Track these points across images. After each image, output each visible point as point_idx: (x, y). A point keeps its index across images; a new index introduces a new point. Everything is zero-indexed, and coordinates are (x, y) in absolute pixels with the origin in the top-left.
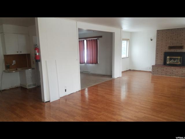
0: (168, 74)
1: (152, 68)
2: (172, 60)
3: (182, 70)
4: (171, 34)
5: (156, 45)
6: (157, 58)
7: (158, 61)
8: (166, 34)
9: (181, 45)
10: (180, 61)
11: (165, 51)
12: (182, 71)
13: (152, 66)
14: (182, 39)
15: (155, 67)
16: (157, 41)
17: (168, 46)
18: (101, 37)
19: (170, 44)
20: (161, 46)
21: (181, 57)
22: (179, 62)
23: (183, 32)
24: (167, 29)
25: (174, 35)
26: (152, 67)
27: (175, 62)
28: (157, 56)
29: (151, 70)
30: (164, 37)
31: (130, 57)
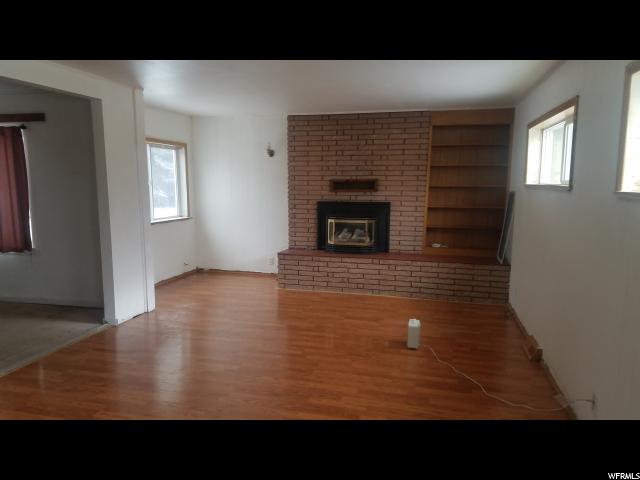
0: (334, 284)
1: (280, 264)
2: (345, 230)
3: (378, 267)
4: (337, 135)
5: (287, 175)
6: (293, 225)
7: (298, 234)
8: (321, 133)
9: (370, 177)
10: (371, 236)
11: (319, 198)
12: (377, 272)
13: (279, 254)
14: (372, 155)
15: (289, 257)
16: (292, 159)
17: (329, 178)
18: (39, 117)
19: (334, 173)
20: (306, 178)
21: (373, 222)
22: (368, 240)
23: (374, 130)
24: (323, 116)
25: (346, 137)
26: (280, 259)
27: (354, 237)
28: (292, 216)
29: (275, 270)
30: (313, 143)
31: (194, 218)
